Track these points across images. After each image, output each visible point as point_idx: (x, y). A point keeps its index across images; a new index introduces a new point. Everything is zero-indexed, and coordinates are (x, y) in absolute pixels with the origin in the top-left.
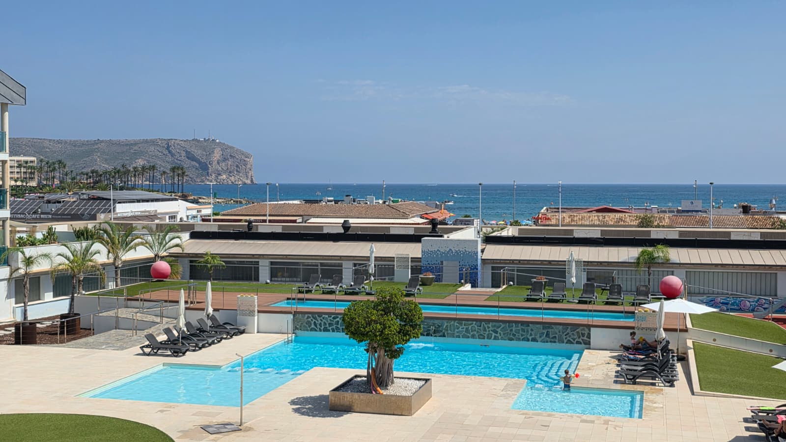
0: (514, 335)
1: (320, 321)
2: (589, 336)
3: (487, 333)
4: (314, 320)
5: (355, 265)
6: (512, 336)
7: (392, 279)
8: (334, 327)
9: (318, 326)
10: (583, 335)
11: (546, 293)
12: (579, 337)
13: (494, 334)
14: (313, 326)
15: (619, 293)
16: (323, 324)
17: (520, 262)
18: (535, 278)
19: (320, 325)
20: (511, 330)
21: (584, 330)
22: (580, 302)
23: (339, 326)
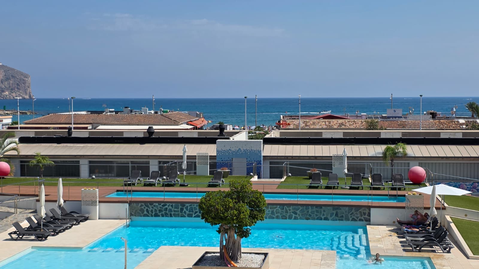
0: (310, 215)
1: (151, 209)
2: (369, 215)
3: (289, 214)
4: (146, 208)
5: (160, 162)
6: (308, 216)
7: (195, 173)
8: (163, 213)
9: (150, 213)
10: (365, 214)
11: (323, 182)
12: (361, 216)
13: (294, 215)
14: (145, 213)
15: (380, 181)
16: (154, 210)
17: (293, 157)
18: (309, 170)
19: (152, 211)
20: (308, 212)
21: (365, 210)
22: (351, 188)
23: (167, 212)
